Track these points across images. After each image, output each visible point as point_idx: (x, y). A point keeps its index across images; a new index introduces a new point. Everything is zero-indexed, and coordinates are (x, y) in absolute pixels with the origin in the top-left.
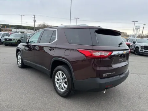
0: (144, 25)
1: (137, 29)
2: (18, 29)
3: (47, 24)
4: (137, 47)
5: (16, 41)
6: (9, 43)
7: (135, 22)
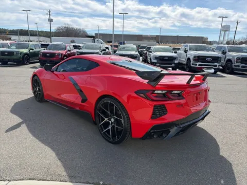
0: (237, 23)
1: (226, 31)
2: (21, 37)
3: (72, 27)
4: (229, 61)
5: (21, 56)
6: (9, 59)
7: (223, 17)
